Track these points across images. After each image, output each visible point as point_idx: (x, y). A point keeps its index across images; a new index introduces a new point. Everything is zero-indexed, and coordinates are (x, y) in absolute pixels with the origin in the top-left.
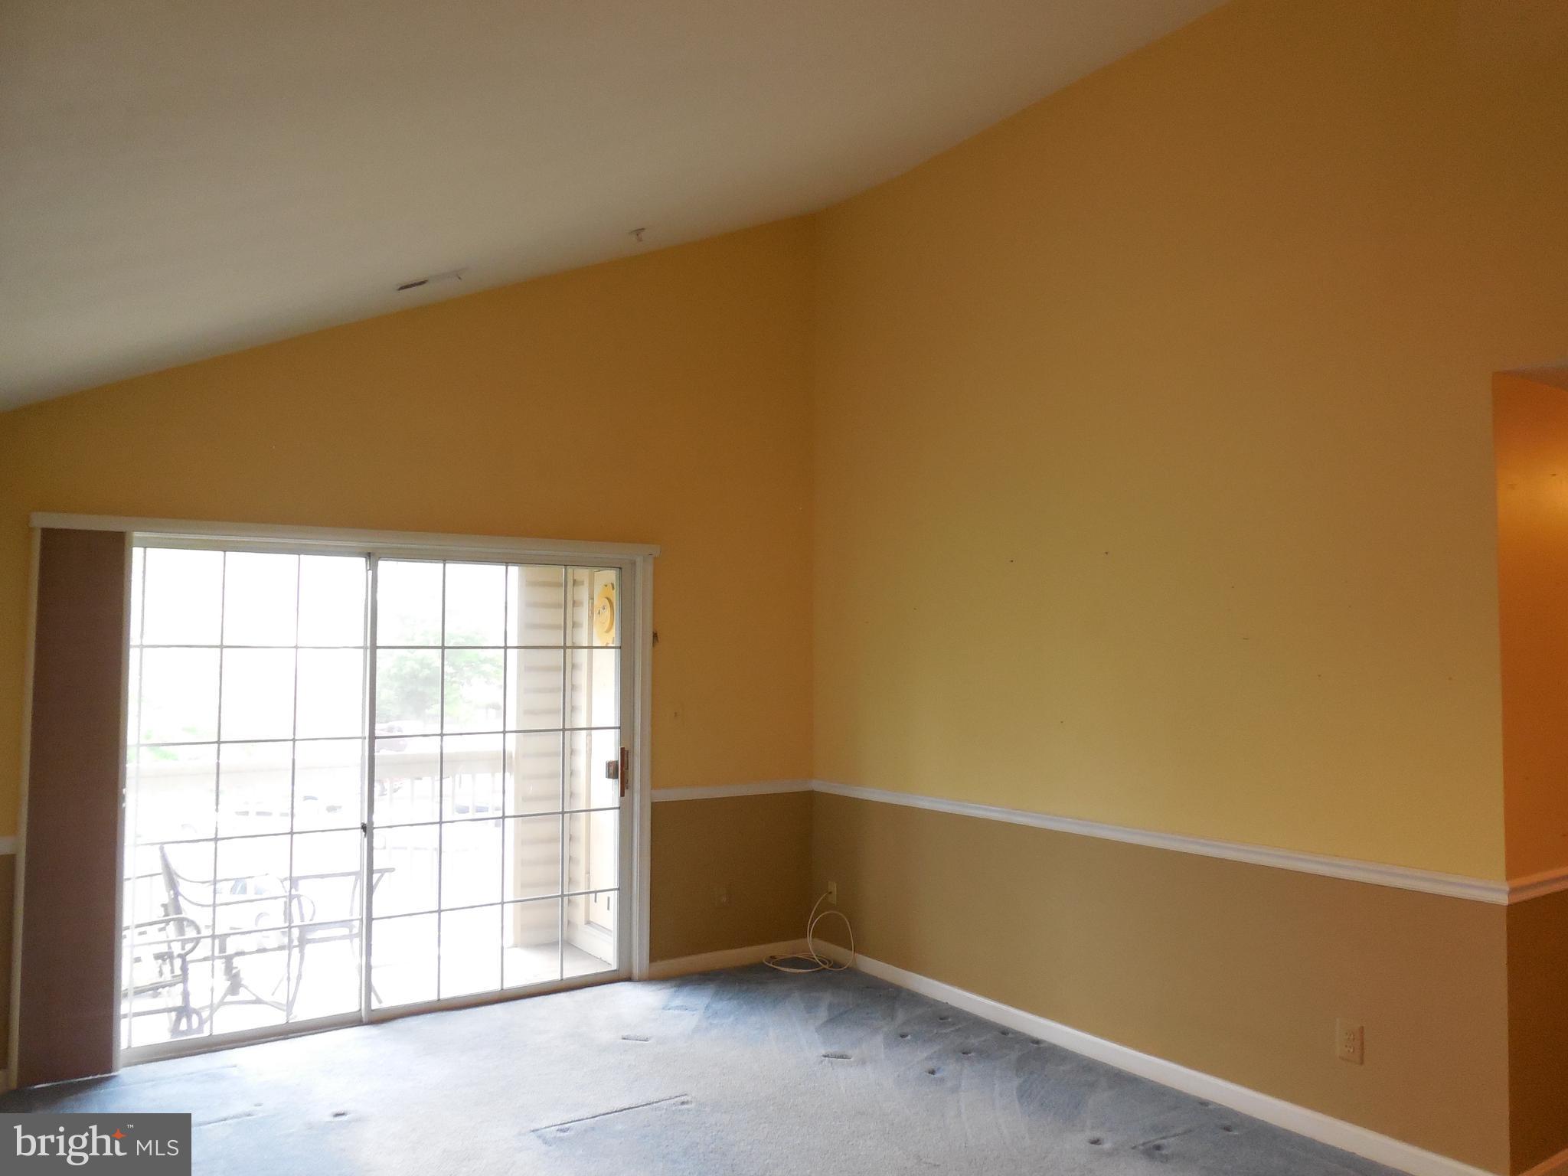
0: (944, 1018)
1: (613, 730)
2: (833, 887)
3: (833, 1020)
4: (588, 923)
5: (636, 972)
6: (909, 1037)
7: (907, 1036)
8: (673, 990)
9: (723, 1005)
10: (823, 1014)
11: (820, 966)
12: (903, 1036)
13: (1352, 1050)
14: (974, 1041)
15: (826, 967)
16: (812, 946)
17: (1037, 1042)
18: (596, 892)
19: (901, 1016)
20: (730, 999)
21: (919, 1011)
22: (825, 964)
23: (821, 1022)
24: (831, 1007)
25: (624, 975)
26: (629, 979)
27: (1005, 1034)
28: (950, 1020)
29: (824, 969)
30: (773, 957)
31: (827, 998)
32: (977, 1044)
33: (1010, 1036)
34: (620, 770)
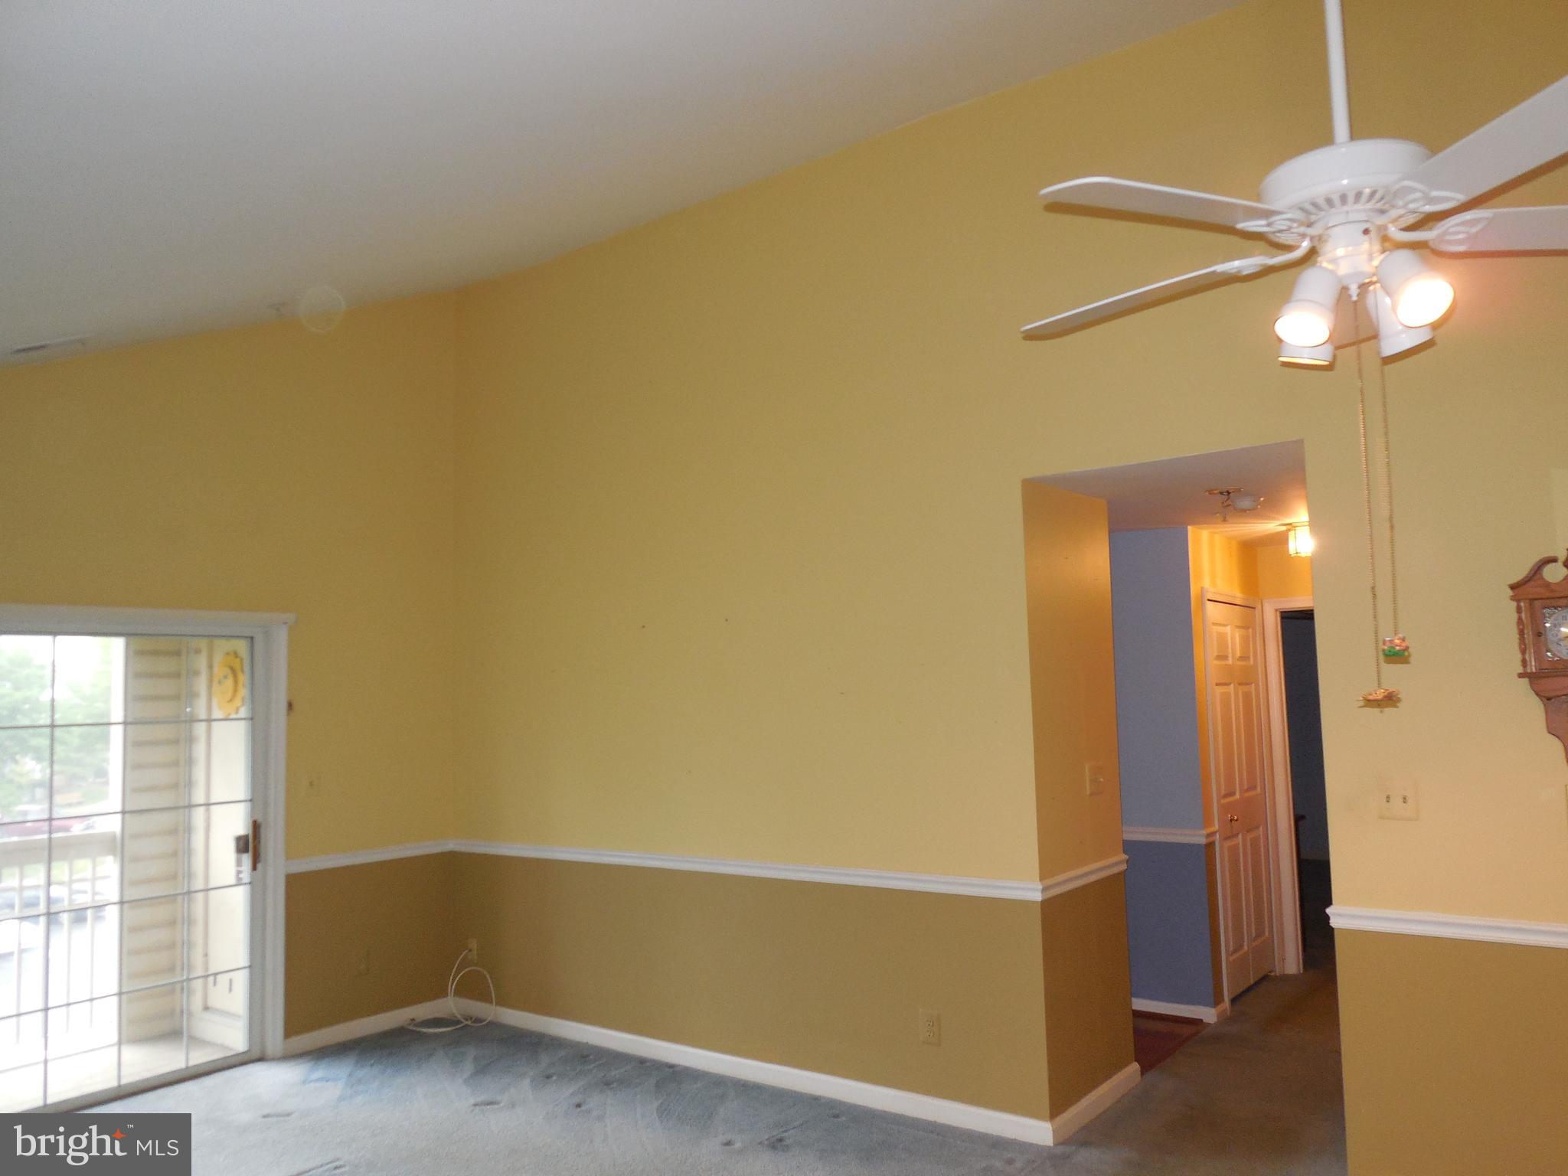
0: (584, 1057)
1: (243, 804)
2: (473, 944)
3: (481, 1071)
4: (206, 1008)
5: (270, 1051)
6: (554, 1078)
7: (552, 1076)
8: (313, 1063)
9: (363, 1072)
10: (469, 1067)
11: (462, 1022)
12: (548, 1077)
13: (932, 1035)
14: (615, 1073)
15: (469, 1023)
16: (450, 1005)
17: (671, 1066)
18: (216, 974)
19: (545, 1059)
20: (372, 1065)
21: (563, 1053)
22: (467, 1020)
23: (466, 1075)
24: (476, 1059)
25: (256, 1054)
26: (261, 1059)
27: (644, 1066)
28: (591, 1057)
29: (467, 1025)
30: (413, 1020)
31: (472, 1052)
32: (618, 1076)
33: (648, 1064)
34: (250, 845)
